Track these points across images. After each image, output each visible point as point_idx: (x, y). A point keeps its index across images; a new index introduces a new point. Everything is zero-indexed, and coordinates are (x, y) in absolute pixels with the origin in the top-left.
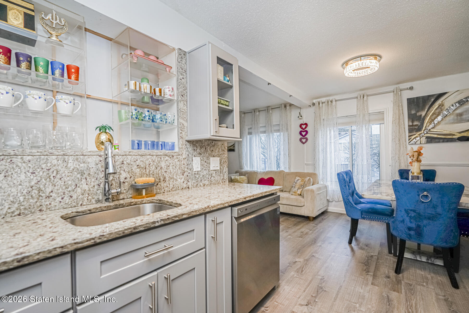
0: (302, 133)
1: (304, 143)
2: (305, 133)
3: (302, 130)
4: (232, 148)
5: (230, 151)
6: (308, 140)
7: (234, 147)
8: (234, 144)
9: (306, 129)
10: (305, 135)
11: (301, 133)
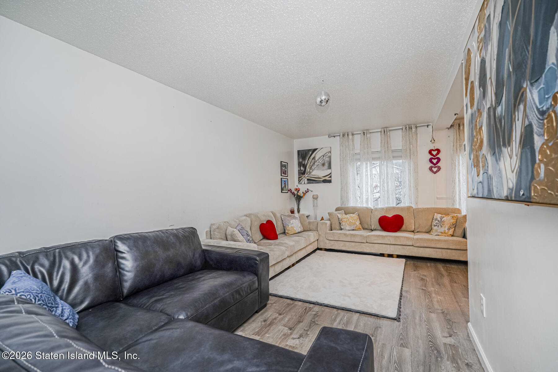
0: (433, 160)
1: (435, 173)
2: (436, 160)
3: (433, 157)
4: (327, 178)
5: (324, 183)
6: (440, 169)
7: (331, 177)
8: (331, 173)
9: (438, 156)
10: (437, 163)
11: (431, 160)
